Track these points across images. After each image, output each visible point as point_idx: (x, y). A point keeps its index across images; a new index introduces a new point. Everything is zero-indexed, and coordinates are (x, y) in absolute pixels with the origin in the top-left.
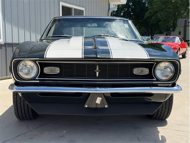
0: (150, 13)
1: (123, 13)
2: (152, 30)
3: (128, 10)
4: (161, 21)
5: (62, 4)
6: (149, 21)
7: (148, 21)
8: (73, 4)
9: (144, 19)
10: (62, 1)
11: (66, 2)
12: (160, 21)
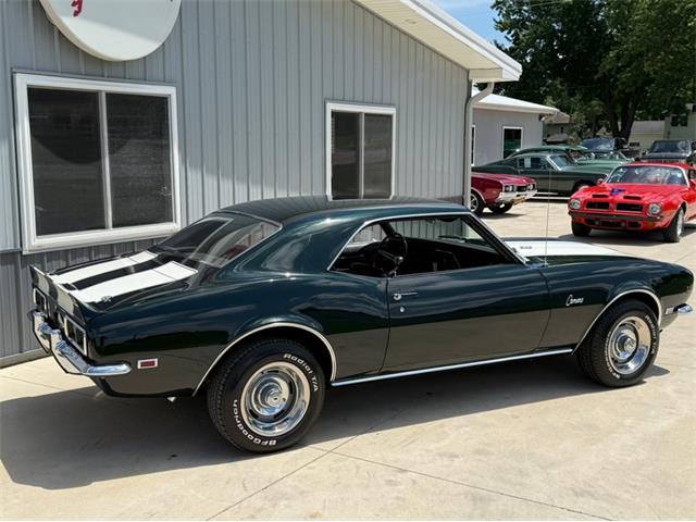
0: (618, 57)
1: (533, 55)
2: (625, 108)
3: (550, 44)
4: (653, 81)
5: (331, 107)
6: (614, 82)
7: (612, 80)
8: (363, 103)
9: (596, 77)
10: (334, 100)
11: (343, 101)
12: (649, 82)
